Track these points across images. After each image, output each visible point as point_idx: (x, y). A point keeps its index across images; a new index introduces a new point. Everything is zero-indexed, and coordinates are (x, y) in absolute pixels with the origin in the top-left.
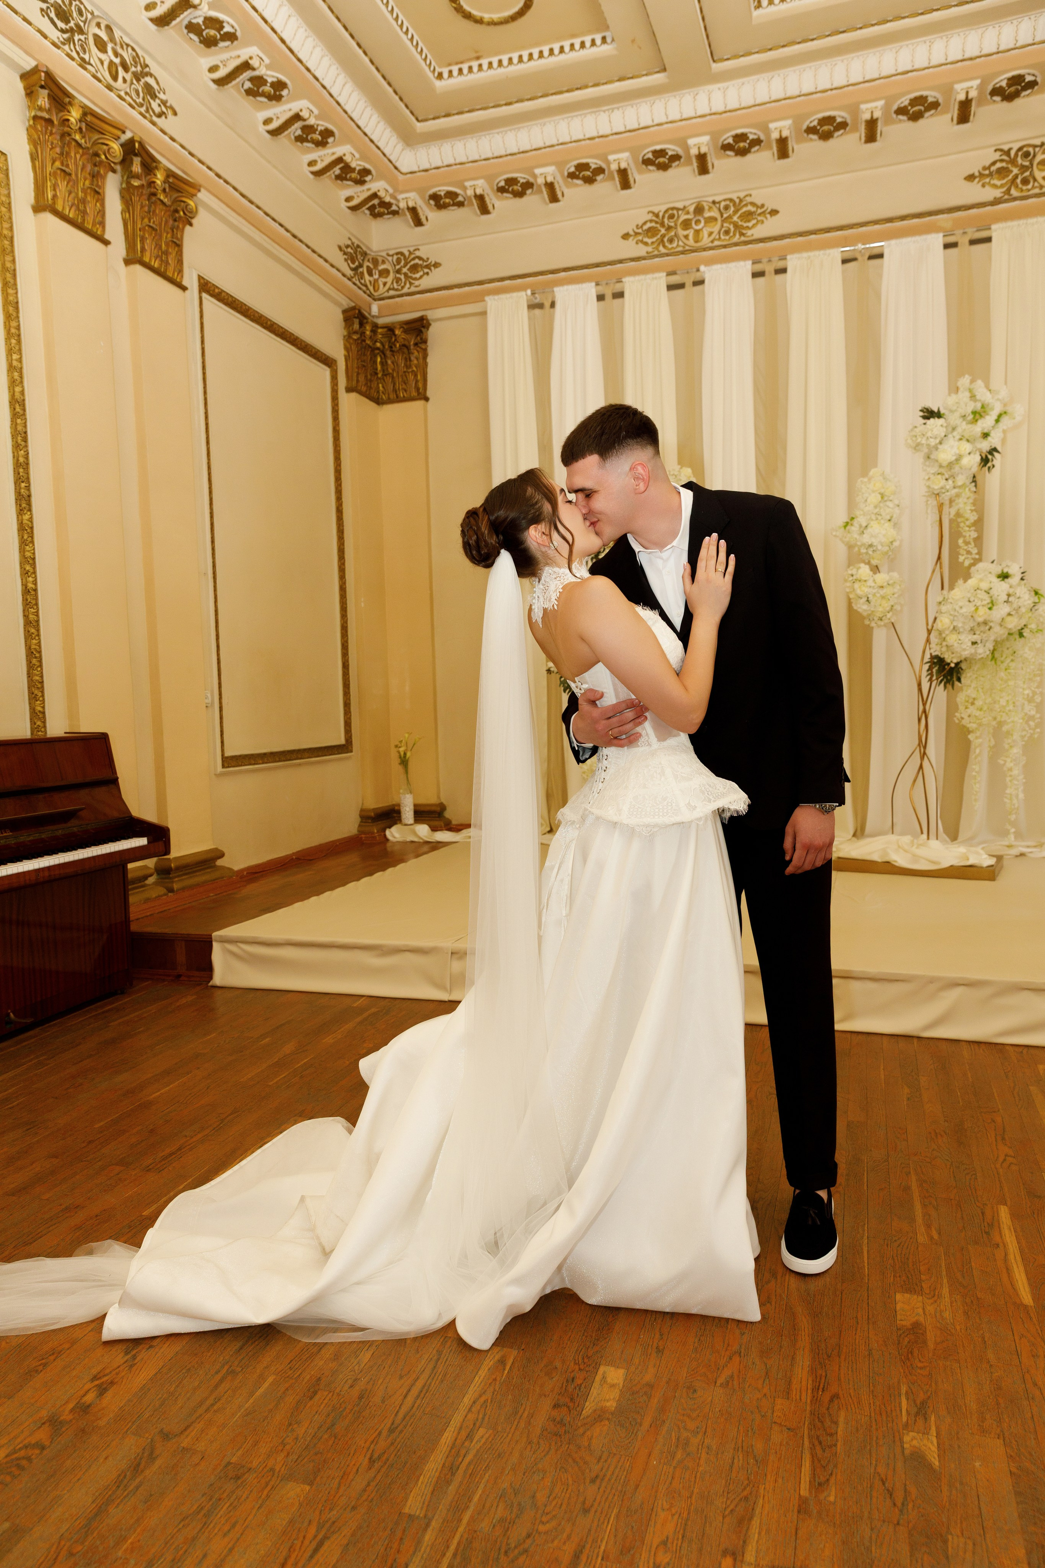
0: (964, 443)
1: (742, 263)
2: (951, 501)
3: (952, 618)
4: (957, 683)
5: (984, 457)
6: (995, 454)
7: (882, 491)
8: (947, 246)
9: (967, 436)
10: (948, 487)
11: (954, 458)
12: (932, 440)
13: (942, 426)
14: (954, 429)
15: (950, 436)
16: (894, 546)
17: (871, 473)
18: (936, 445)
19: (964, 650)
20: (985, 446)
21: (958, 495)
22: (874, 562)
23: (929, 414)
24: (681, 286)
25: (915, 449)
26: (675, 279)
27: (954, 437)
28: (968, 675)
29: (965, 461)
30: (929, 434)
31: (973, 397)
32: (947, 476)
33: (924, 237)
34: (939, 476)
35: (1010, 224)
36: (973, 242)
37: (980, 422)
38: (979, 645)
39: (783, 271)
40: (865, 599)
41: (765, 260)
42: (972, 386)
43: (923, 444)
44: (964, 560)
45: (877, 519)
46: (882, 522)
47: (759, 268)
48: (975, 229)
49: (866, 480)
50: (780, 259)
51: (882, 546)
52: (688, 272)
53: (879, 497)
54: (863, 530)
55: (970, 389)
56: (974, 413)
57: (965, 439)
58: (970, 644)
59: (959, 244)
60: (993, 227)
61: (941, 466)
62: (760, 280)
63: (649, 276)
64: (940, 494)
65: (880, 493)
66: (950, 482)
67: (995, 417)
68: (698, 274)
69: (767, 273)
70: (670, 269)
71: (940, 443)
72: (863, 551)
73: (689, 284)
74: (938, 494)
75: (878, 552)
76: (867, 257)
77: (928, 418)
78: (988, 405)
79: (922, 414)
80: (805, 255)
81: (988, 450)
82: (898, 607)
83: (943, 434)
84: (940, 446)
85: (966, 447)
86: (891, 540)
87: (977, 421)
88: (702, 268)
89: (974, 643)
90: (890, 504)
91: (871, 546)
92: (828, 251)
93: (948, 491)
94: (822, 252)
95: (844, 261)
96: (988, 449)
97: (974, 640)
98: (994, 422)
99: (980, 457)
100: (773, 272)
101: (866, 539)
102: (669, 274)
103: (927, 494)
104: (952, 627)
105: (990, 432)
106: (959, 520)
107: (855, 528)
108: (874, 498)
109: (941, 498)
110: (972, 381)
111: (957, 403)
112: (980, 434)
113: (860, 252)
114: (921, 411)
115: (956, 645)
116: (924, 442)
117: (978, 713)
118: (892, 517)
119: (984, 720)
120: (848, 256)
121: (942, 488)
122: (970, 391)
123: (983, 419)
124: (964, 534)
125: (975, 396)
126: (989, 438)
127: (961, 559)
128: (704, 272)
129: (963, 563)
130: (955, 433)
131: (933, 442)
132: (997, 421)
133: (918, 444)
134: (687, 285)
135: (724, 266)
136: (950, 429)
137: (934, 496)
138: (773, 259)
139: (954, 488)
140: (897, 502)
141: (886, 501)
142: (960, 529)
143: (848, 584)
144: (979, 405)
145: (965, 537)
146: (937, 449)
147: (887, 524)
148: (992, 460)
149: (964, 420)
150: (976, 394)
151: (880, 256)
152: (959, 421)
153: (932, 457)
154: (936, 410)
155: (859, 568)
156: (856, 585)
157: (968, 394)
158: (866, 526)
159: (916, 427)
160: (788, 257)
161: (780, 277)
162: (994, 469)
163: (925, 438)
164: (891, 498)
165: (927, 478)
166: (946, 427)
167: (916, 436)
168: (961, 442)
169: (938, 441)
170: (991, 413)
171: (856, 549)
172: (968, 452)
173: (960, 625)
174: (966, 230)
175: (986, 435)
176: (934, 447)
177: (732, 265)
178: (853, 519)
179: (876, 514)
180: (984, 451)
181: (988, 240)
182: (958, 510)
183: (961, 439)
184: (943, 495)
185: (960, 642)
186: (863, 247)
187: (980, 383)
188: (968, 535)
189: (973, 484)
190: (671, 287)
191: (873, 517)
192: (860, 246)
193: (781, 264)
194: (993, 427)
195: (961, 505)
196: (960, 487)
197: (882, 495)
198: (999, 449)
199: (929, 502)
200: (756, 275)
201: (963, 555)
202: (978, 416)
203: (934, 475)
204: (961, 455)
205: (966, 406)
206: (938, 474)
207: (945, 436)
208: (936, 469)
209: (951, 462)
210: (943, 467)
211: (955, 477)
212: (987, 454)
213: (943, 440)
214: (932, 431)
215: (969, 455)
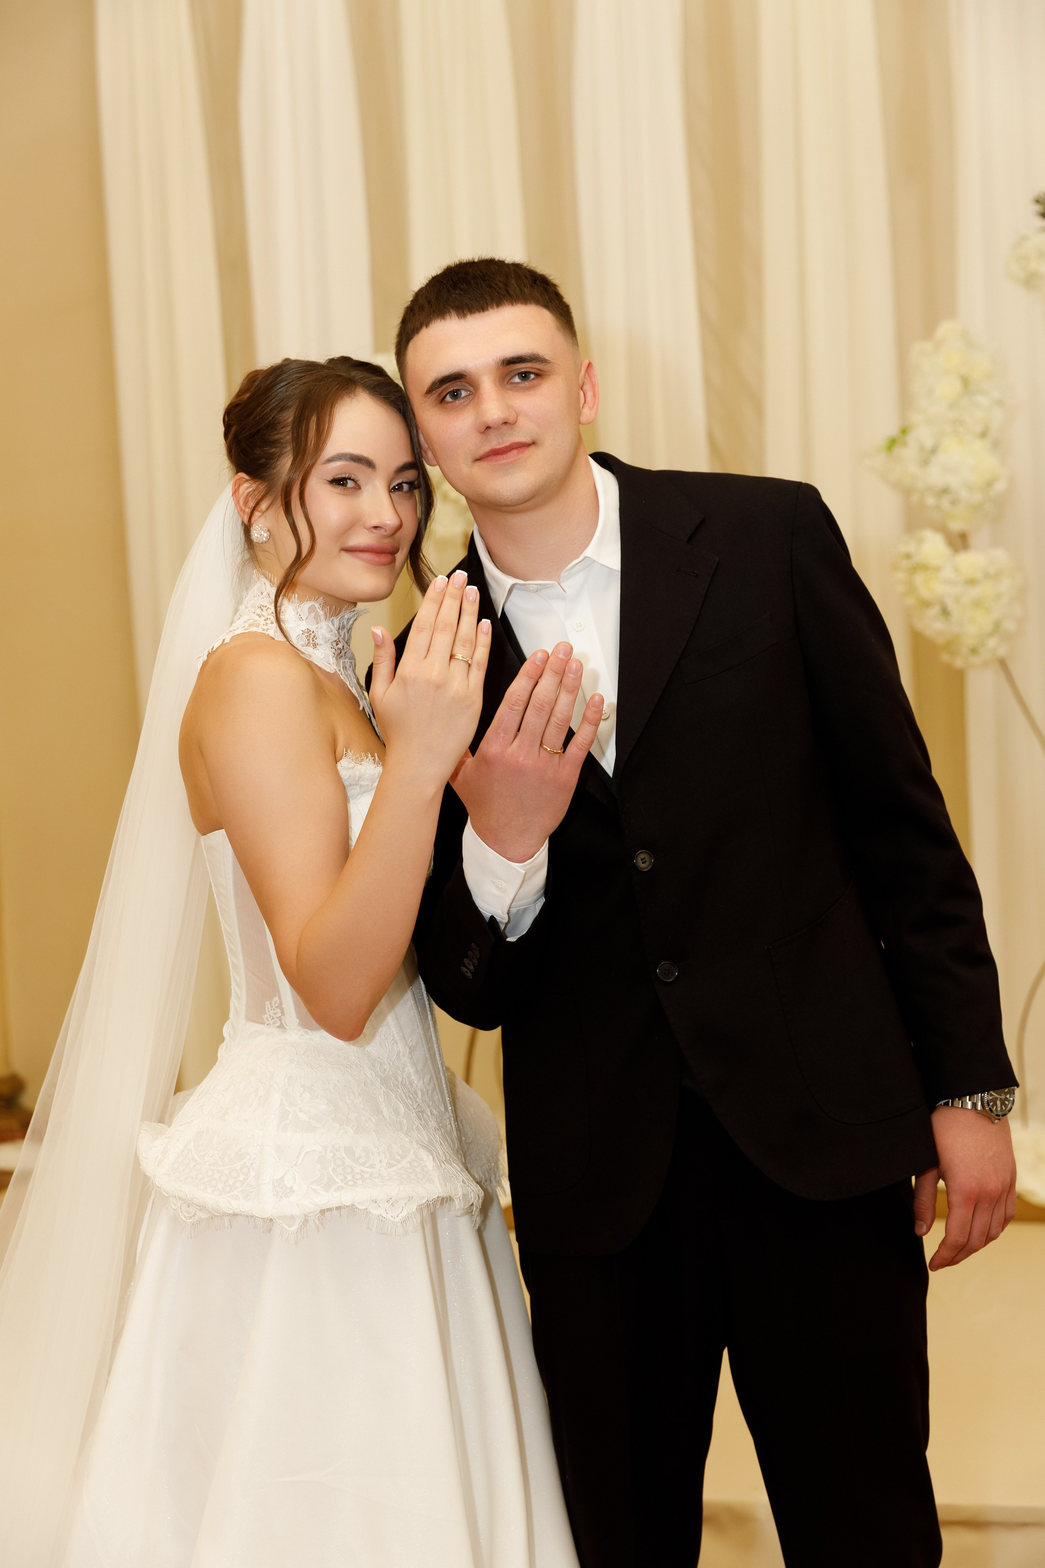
7: (965, 371)
16: (994, 492)
17: (941, 332)
22: (956, 526)
40: (935, 611)
43: (1042, 275)
45: (956, 432)
46: (968, 438)
49: (931, 345)
51: (969, 490)
53: (959, 383)
54: (928, 455)
65: (959, 376)
72: (930, 501)
75: (962, 505)
79: (1041, 208)
82: (1010, 626)
86: (987, 479)
90: (982, 400)
91: (945, 491)
101: (935, 476)
107: (909, 452)
108: (948, 388)
114: (1037, 200)
116: (1043, 270)
118: (987, 428)
133: (1032, 274)
140: (995, 395)
141: (973, 393)
143: (901, 576)
147: (979, 444)
155: (920, 541)
156: (919, 579)
158: (934, 448)
159: (1025, 238)
164: (983, 388)
171: (915, 498)
178: (904, 431)
179: (953, 421)
191: (948, 428)
197: (966, 382)
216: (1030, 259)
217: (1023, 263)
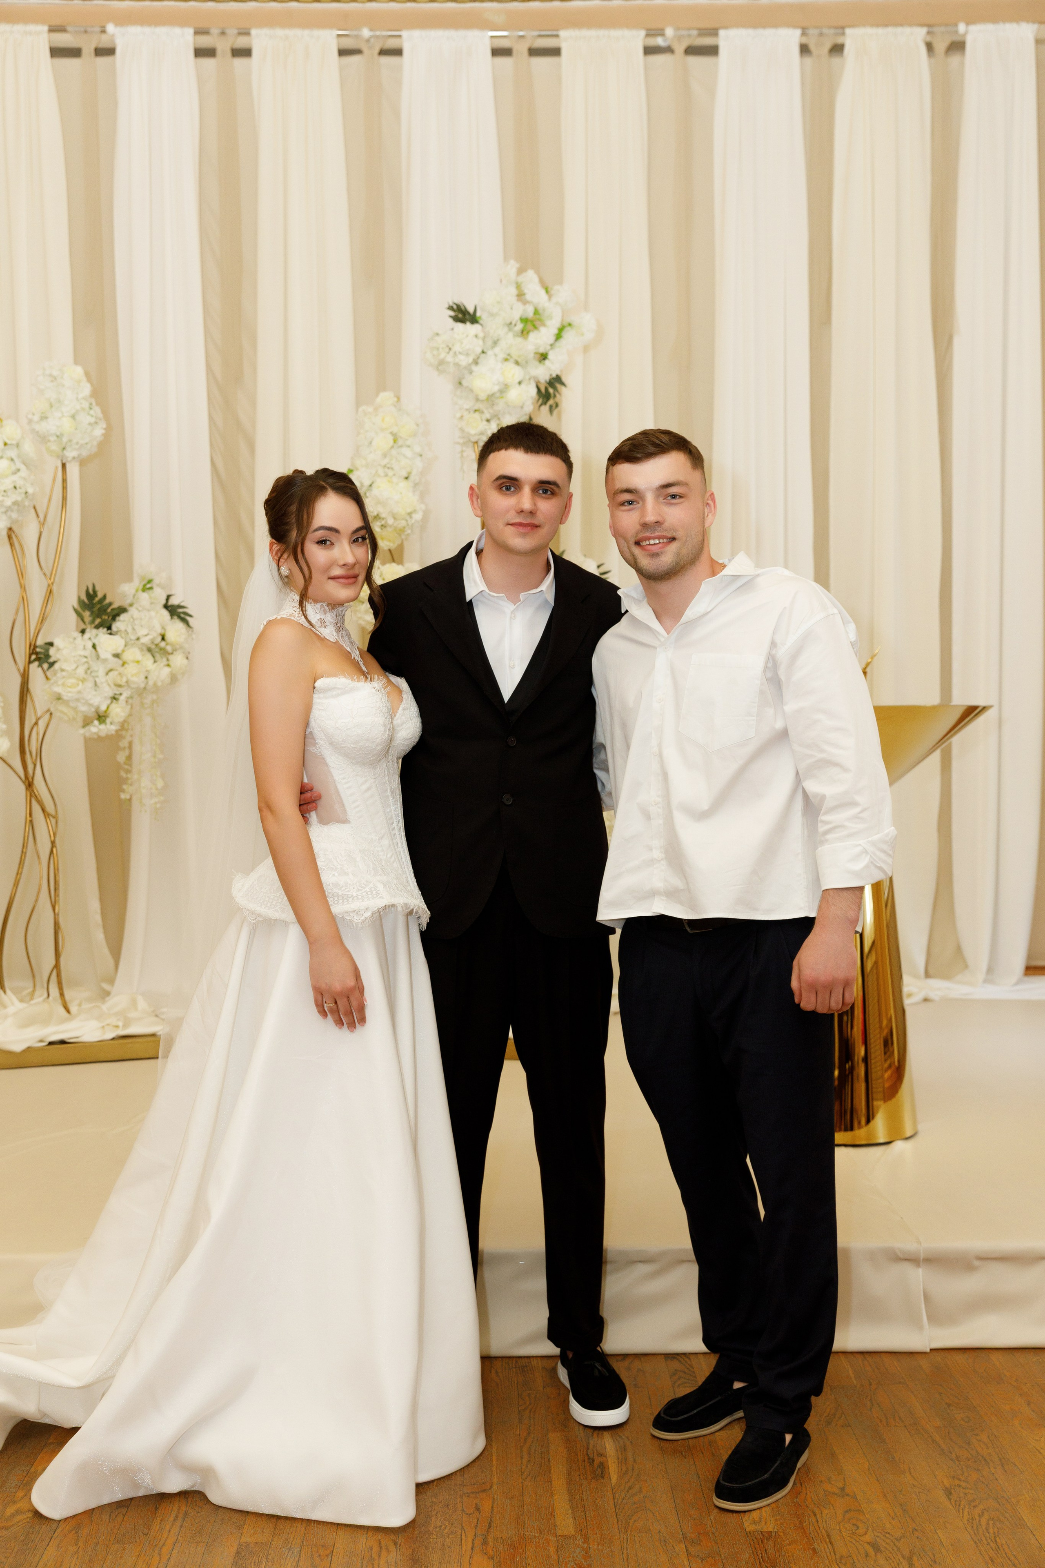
0: (510, 366)
1: (177, 30)
5: (543, 390)
6: (558, 386)
7: (395, 429)
8: (497, 52)
9: (515, 354)
11: (496, 388)
12: (462, 357)
13: (476, 336)
14: (495, 343)
15: (490, 353)
16: (413, 521)
17: (379, 400)
18: (470, 365)
20: (543, 373)
23: (463, 315)
24: (75, 53)
25: (438, 369)
26: (64, 40)
27: (496, 355)
29: (514, 395)
30: (459, 347)
31: (520, 296)
32: (488, 416)
33: (462, 33)
34: (477, 415)
35: (585, 33)
36: (534, 52)
37: (533, 336)
39: (245, 52)
41: (215, 31)
42: (521, 279)
43: (449, 363)
45: (386, 475)
46: (395, 480)
47: (205, 41)
48: (536, 33)
49: (370, 409)
50: (240, 34)
51: (395, 519)
52: (86, 32)
53: (391, 438)
55: (517, 283)
56: (524, 320)
57: (512, 360)
59: (514, 52)
60: (563, 33)
61: (477, 400)
62: (208, 63)
63: (19, 28)
65: (391, 433)
67: (556, 331)
68: (104, 37)
69: (219, 52)
70: (57, 22)
71: (476, 362)
73: (88, 51)
75: (389, 529)
76: (377, 50)
77: (463, 321)
78: (544, 310)
79: (452, 313)
80: (280, 32)
81: (548, 381)
83: (479, 350)
84: (474, 368)
85: (514, 373)
86: (409, 510)
87: (528, 333)
88: (110, 28)
90: (407, 452)
91: (377, 518)
92: (317, 32)
94: (307, 32)
95: (342, 52)
96: (547, 378)
98: (552, 339)
99: (534, 391)
100: (229, 53)
102: (52, 30)
103: (461, 441)
105: (547, 354)
110: (521, 271)
111: (499, 302)
112: (532, 355)
113: (368, 41)
114: (451, 308)
116: (449, 358)
118: (409, 473)
120: (348, 44)
122: (518, 286)
123: (536, 332)
125: (524, 294)
126: (547, 362)
128: (113, 35)
130: (497, 350)
131: (464, 361)
132: (558, 337)
133: (442, 362)
134: (85, 52)
135: (147, 30)
136: (489, 343)
137: (471, 445)
138: (228, 31)
140: (418, 449)
141: (401, 446)
144: (530, 309)
146: (471, 372)
147: (403, 484)
148: (555, 396)
149: (510, 330)
150: (526, 291)
151: (398, 52)
152: (502, 332)
153: (464, 383)
154: (471, 310)
157: (513, 291)
158: (371, 485)
159: (438, 334)
160: (253, 32)
161: (239, 62)
162: (558, 409)
163: (451, 353)
164: (408, 443)
165: (458, 415)
166: (484, 339)
167: (438, 349)
168: (506, 363)
169: (470, 360)
170: (548, 323)
172: (517, 381)
174: (521, 33)
175: (543, 357)
176: (465, 368)
177: (162, 31)
179: (385, 466)
180: (543, 381)
181: (555, 52)
183: (506, 360)
186: (371, 33)
187: (531, 274)
190: (56, 52)
191: (381, 471)
192: (366, 33)
193: (241, 42)
194: (551, 345)
197: (395, 438)
198: (564, 379)
199: (465, 454)
200: (201, 53)
202: (530, 326)
203: (470, 412)
204: (506, 385)
205: (512, 308)
206: (476, 411)
207: (483, 352)
208: (469, 404)
209: (493, 395)
210: (482, 401)
211: (499, 419)
212: (547, 385)
213: (478, 358)
214: (462, 343)
215: (517, 385)
216: (441, 350)
217: (435, 352)
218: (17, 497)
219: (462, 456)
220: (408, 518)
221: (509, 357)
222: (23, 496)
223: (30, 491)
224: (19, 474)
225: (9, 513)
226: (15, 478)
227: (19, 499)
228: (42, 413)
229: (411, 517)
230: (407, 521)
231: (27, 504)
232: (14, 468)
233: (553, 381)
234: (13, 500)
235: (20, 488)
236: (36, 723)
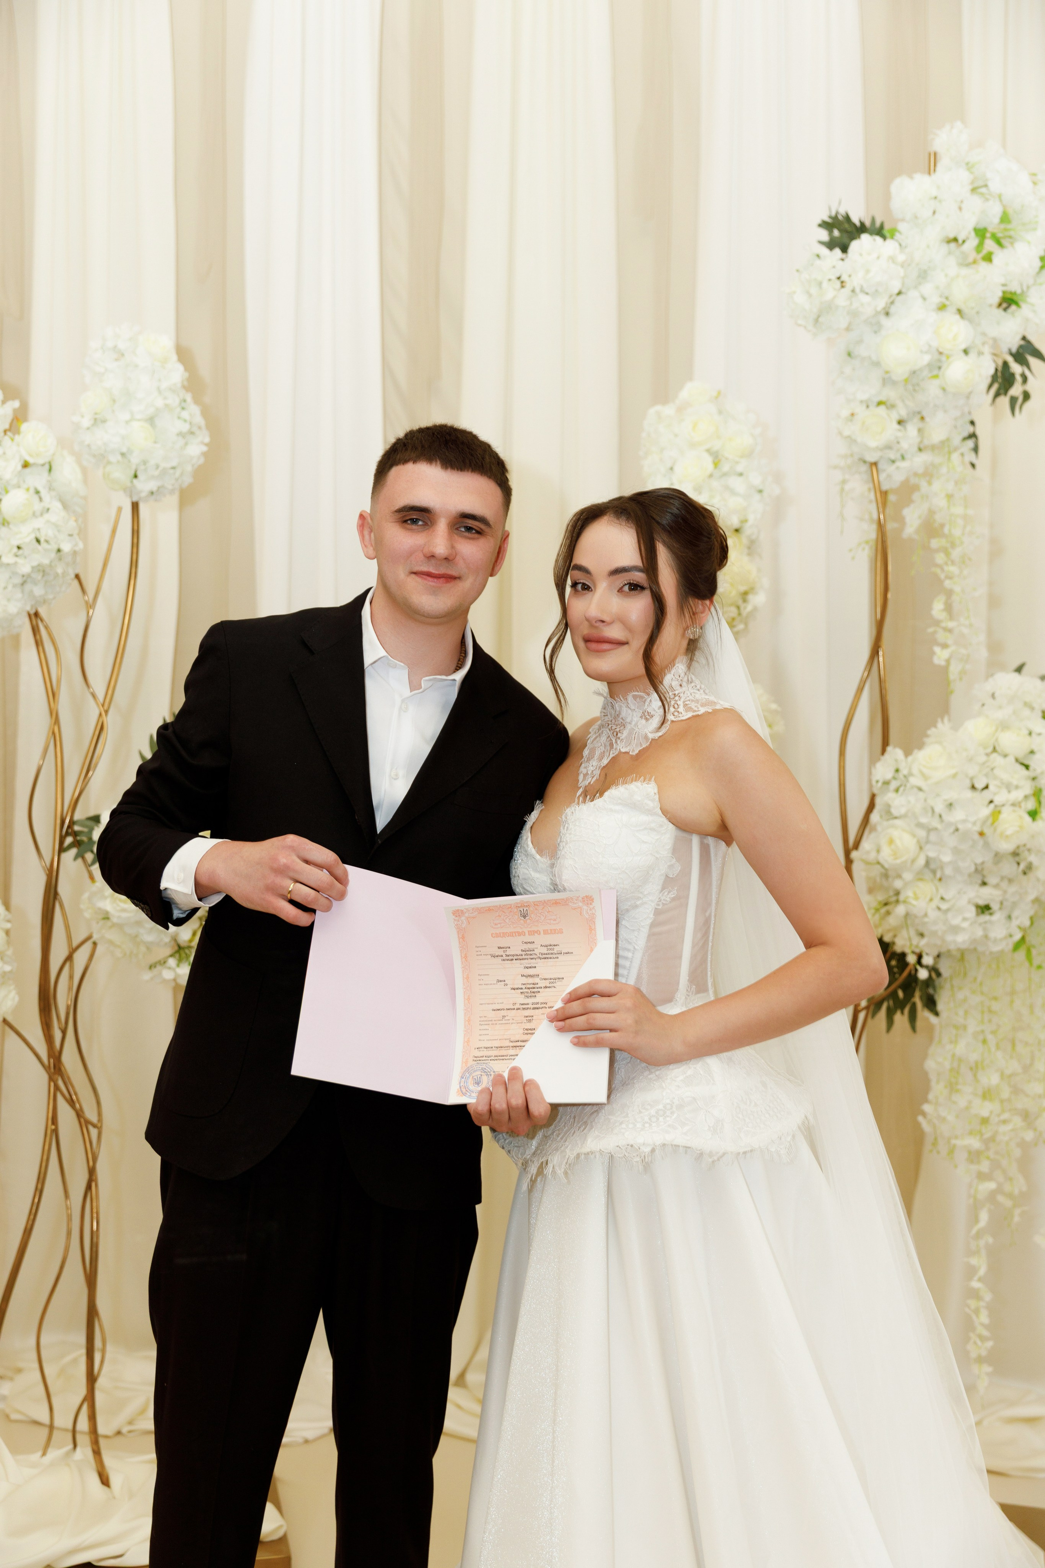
0: (951, 318)
2: (908, 490)
3: (922, 833)
4: (923, 1014)
5: (1002, 365)
6: (1030, 359)
7: (718, 444)
9: (958, 299)
10: (905, 445)
11: (925, 360)
12: (863, 301)
13: (891, 262)
14: (923, 275)
15: (913, 294)
16: (749, 608)
17: (685, 394)
18: (875, 315)
19: (956, 929)
20: (1008, 333)
21: (929, 474)
23: (846, 235)
25: (816, 325)
27: (924, 299)
28: (960, 996)
29: (953, 373)
30: (855, 282)
31: (978, 185)
32: (903, 413)
34: (881, 411)
37: (995, 263)
38: (995, 918)
42: (975, 157)
43: (838, 311)
44: (948, 661)
49: (671, 409)
53: (708, 460)
55: (969, 164)
56: (980, 233)
57: (952, 309)
58: (971, 912)
61: (887, 380)
64: (880, 466)
65: (710, 451)
66: (912, 430)
71: (887, 311)
74: (875, 464)
78: (1020, 213)
79: (823, 234)
81: (1014, 350)
83: (895, 288)
84: (883, 321)
85: (956, 332)
86: (743, 588)
87: (989, 255)
89: (984, 909)
90: (740, 481)
93: (903, 458)
96: (1015, 343)
97: (982, 903)
98: (1031, 269)
99: (992, 367)
103: (843, 462)
104: (921, 861)
105: (1023, 294)
106: (935, 543)
108: (696, 465)
109: (882, 477)
110: (975, 142)
111: (929, 198)
112: (993, 297)
115: (933, 914)
116: (841, 303)
117: (985, 1109)
119: (1003, 1128)
121: (888, 447)
122: (971, 167)
123: (1003, 254)
124: (947, 584)
125: (983, 184)
126: (1017, 314)
127: (941, 656)
129: (945, 670)
130: (927, 288)
131: (866, 307)
133: (826, 310)
136: (912, 276)
137: (864, 468)
139: (920, 450)
140: (758, 479)
142: (938, 571)
144: (995, 211)
145: (949, 593)
146: (877, 329)
148: (1024, 378)
149: (951, 252)
150: (989, 175)
152: (937, 255)
153: (862, 350)
154: (863, 218)
157: (965, 176)
162: (1028, 405)
163: (845, 293)
164: (741, 468)
165: (845, 413)
166: (902, 268)
167: (819, 286)
168: (942, 314)
169: (879, 305)
170: (1026, 242)
172: (963, 347)
173: (947, 858)
175: (1010, 302)
176: (867, 322)
180: (1005, 349)
182: (931, 512)
183: (942, 308)
184: (891, 469)
185: (944, 906)
188: (957, 589)
189: (970, 443)
194: (1034, 276)
195: (940, 502)
196: (933, 448)
197: (716, 459)
199: (847, 487)
201: (944, 646)
202: (989, 245)
203: (868, 407)
204: (941, 353)
205: (960, 209)
206: (880, 403)
207: (899, 293)
208: (871, 390)
209: (914, 372)
210: (894, 383)
211: (923, 418)
212: (1010, 360)
213: (892, 303)
214: (868, 271)
215: (962, 354)
216: (825, 284)
217: (814, 290)
218: (42, 557)
219: (842, 490)
220: (740, 602)
221: (947, 303)
222: (53, 555)
223: (66, 547)
224: (47, 516)
225: (28, 587)
226: (39, 523)
227: (46, 561)
228: (96, 414)
229: (745, 601)
230: (738, 608)
231: (60, 571)
232: (37, 506)
233: (1021, 351)
234: (35, 564)
235: (47, 541)
236: (69, 958)
